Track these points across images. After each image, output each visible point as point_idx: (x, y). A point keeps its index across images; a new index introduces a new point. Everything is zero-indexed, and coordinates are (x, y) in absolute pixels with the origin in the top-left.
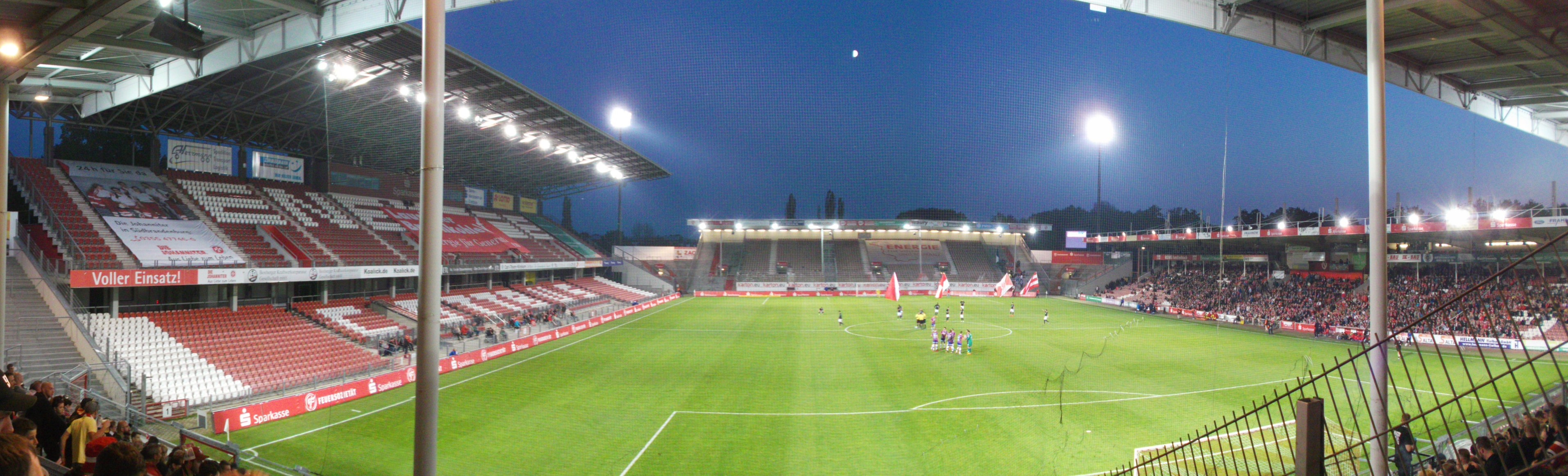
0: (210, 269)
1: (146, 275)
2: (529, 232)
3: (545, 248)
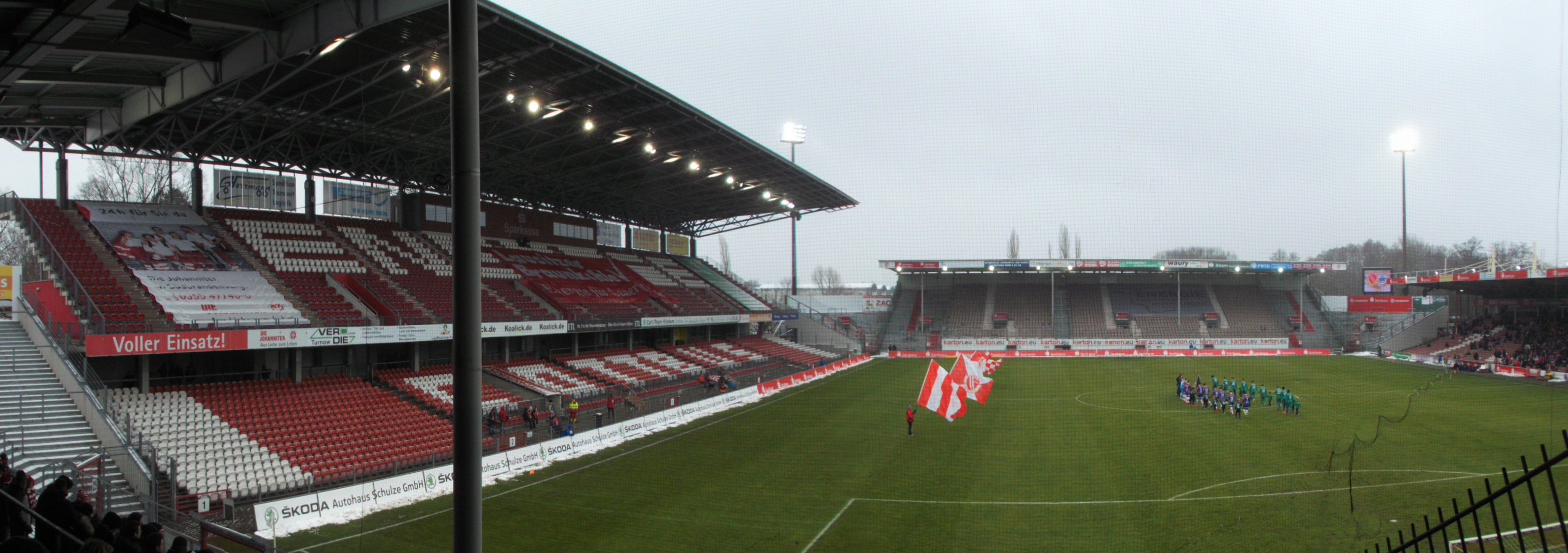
0: (263, 330)
1: (181, 339)
2: (678, 278)
3: (699, 298)
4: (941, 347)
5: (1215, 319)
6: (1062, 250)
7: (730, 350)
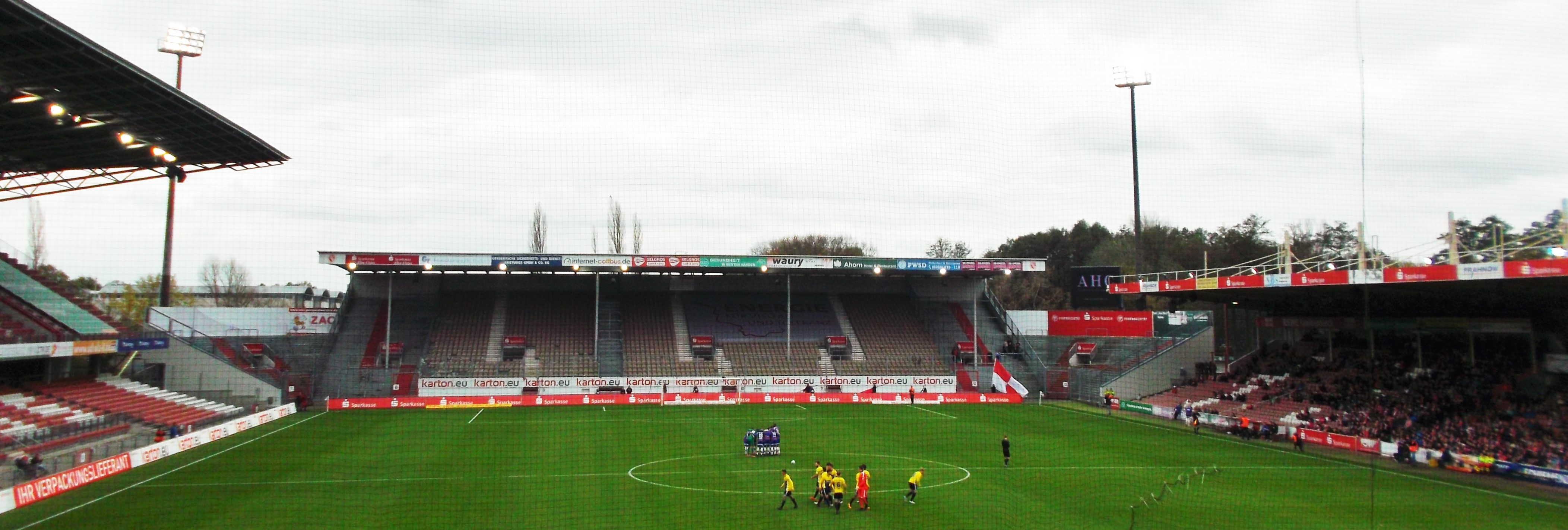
4: (416, 392)
5: (842, 346)
6: (614, 239)
7: (30, 405)
